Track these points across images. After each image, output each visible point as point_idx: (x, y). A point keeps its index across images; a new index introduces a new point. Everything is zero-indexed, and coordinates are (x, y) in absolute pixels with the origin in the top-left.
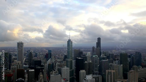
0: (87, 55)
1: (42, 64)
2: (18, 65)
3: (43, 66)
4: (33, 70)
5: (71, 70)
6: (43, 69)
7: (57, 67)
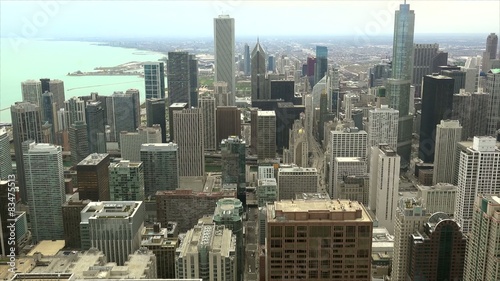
0: (466, 68)
1: (297, 94)
2: (221, 96)
3: (299, 101)
4: (271, 113)
5: (403, 119)
6: (303, 110)
7: (349, 108)
